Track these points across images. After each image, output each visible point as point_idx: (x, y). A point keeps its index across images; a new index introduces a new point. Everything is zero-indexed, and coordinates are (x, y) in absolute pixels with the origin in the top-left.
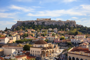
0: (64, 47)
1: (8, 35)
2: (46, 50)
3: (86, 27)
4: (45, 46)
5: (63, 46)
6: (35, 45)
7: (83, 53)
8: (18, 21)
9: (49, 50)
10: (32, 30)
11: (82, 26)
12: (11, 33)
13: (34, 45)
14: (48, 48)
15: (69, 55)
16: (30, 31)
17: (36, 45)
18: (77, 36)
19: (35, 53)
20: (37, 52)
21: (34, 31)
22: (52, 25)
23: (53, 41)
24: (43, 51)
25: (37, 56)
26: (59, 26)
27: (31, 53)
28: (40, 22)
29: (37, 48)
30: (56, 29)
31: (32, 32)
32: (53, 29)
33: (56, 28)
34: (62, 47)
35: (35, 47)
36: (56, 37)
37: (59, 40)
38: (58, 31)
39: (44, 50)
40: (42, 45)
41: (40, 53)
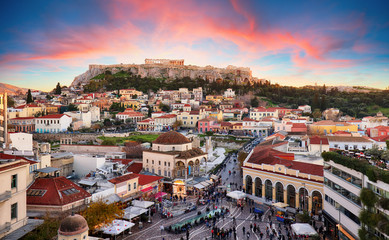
0: (226, 144)
2: (189, 160)
4: (184, 148)
5: (221, 139)
6: (157, 145)
7: (284, 169)
8: (91, 66)
9: (194, 159)
10: (134, 92)
11: (268, 83)
12: (73, 100)
13: (155, 146)
14: (192, 154)
15: (246, 172)
16: (128, 95)
17: (160, 146)
18: (257, 112)
19: (156, 166)
21: (139, 93)
22: (188, 78)
23: (194, 125)
24: (179, 162)
25: (163, 174)
26: (207, 81)
27: (144, 166)
28: (153, 70)
29: (162, 153)
30: (198, 92)
31: (135, 97)
32: (190, 89)
33: (200, 88)
34: (221, 144)
35: (158, 152)
36: (202, 115)
37: (211, 123)
38: (204, 97)
39: (183, 161)
40: (177, 147)
41: (172, 168)
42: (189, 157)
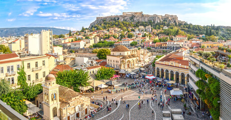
0: (157, 54)
1: (84, 38)
2: (127, 60)
3: (191, 24)
4: (126, 54)
7: (174, 64)
8: (97, 18)
9: (130, 59)
13: (112, 53)
14: (130, 57)
15: (157, 66)
16: (112, 30)
17: (114, 52)
18: (178, 38)
19: (112, 63)
20: (115, 61)
21: (119, 30)
23: (143, 44)
24: (123, 61)
25: (115, 67)
26: (154, 22)
27: (107, 63)
28: (126, 18)
29: (115, 56)
30: (149, 28)
32: (145, 27)
33: (150, 26)
35: (113, 56)
36: (147, 39)
37: (151, 43)
38: (152, 30)
39: (125, 60)
40: (122, 53)
41: (119, 64)
42: (127, 58)
